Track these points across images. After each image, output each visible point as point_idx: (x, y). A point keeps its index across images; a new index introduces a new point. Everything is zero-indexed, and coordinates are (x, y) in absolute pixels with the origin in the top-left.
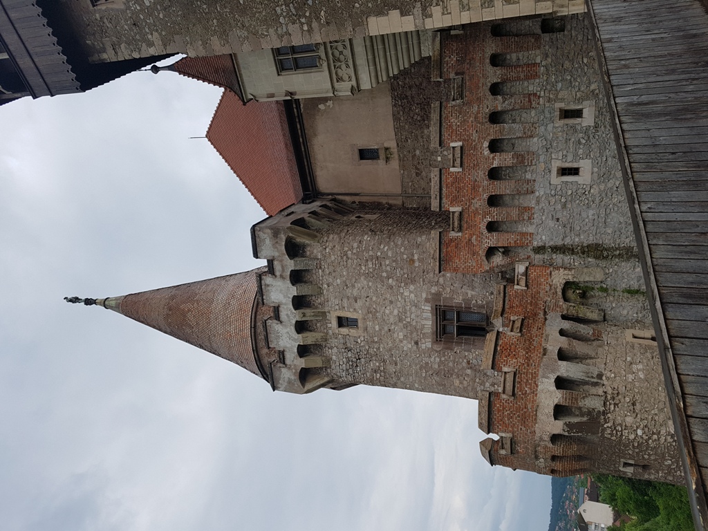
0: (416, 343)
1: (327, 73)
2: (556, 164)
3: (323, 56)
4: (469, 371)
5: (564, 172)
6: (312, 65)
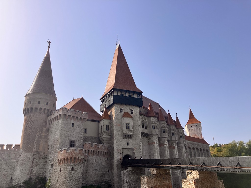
0: (70, 137)
2: (96, 159)
3: (107, 131)
4: (65, 145)
5: (95, 160)
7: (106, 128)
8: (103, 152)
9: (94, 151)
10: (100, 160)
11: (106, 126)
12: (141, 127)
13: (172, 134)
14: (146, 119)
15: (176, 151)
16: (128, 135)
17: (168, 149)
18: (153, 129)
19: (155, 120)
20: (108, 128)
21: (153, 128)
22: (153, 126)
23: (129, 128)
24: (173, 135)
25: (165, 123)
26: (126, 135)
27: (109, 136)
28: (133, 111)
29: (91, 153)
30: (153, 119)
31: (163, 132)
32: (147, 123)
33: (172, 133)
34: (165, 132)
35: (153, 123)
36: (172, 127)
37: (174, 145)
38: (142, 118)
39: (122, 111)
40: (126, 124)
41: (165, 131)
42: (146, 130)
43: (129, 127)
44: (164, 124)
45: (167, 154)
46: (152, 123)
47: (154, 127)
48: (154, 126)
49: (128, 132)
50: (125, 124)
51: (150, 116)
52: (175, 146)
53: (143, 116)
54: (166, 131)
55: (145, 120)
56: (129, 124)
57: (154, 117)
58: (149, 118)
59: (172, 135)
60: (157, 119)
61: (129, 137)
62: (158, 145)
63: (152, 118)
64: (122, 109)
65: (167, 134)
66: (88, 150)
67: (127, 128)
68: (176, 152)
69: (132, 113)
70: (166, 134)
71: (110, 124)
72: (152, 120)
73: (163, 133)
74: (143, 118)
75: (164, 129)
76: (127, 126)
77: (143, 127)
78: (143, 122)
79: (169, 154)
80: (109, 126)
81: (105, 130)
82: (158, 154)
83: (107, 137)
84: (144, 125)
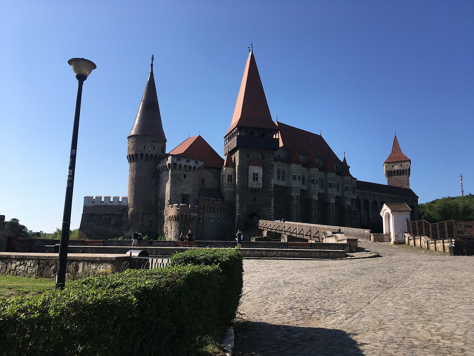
0: (182, 190)
1: (227, 183)
3: (230, 183)
4: (177, 200)
5: (213, 217)
6: (228, 181)
7: (228, 179)
8: (224, 209)
9: (211, 207)
10: (219, 218)
11: (229, 176)
12: (276, 177)
14: (284, 166)
15: (331, 209)
16: (255, 189)
17: (318, 206)
18: (294, 180)
19: (297, 168)
20: (231, 179)
23: (257, 180)
25: (315, 170)
26: (252, 189)
27: (232, 190)
28: (265, 156)
29: (208, 210)
30: (295, 167)
31: (312, 184)
32: (286, 172)
33: (329, 183)
34: (314, 184)
35: (294, 171)
36: (330, 175)
37: (330, 200)
38: (277, 165)
39: (249, 157)
40: (254, 175)
42: (283, 182)
43: (257, 178)
44: (314, 172)
45: (314, 212)
47: (295, 178)
48: (295, 176)
49: (255, 185)
50: (252, 175)
51: (291, 163)
52: (331, 202)
53: (279, 163)
54: (315, 181)
55: (283, 168)
56: (257, 175)
57: (297, 163)
58: (290, 165)
59: (328, 186)
60: (300, 166)
61: (257, 191)
62: (299, 200)
63: (293, 165)
64: (249, 155)
65: (317, 186)
66: (204, 207)
67: (254, 180)
69: (264, 160)
70: (315, 186)
71: (233, 174)
72: (293, 167)
74: (279, 165)
75: (313, 178)
76: (254, 178)
77: (278, 178)
78: (278, 171)
80: (233, 176)
81: (227, 181)
83: (230, 191)
84: (281, 174)
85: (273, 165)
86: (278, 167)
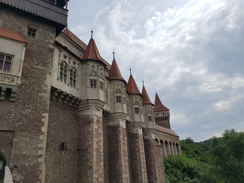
12: (57, 75)
13: (134, 110)
14: (74, 63)
15: (140, 142)
17: (126, 138)
18: (92, 87)
19: (98, 69)
21: (92, 84)
22: (91, 81)
23: (7, 69)
24: (136, 111)
25: (122, 84)
28: (37, 33)
30: (93, 67)
31: (118, 102)
32: (79, 73)
33: (136, 108)
34: (120, 103)
35: (93, 74)
36: (136, 98)
37: (137, 131)
38: (62, 55)
41: (121, 100)
42: (73, 88)
43: (9, 64)
44: (120, 87)
45: (122, 147)
46: (91, 75)
47: (95, 85)
48: (95, 81)
51: (87, 60)
52: (139, 132)
53: (65, 52)
54: (123, 100)
55: (72, 64)
56: (9, 57)
59: (134, 112)
62: (101, 125)
63: (91, 64)
65: (125, 106)
68: (140, 145)
69: (33, 38)
70: (123, 105)
72: (90, 67)
73: (117, 104)
74: (65, 57)
75: (119, 95)
77: (62, 76)
78: (63, 67)
79: (126, 148)
82: (99, 147)
84: (68, 73)
85: (52, 51)
86: (62, 58)
